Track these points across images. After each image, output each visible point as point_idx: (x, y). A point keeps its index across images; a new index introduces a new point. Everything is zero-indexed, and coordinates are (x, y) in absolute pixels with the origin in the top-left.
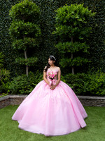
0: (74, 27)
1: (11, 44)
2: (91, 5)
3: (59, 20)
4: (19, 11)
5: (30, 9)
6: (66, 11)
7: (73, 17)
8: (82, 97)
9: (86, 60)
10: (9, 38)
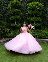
0: (35, 11)
1: (9, 18)
2: (42, 2)
3: (29, 8)
4: (13, 5)
5: (17, 4)
6: (32, 4)
7: (35, 7)
8: (38, 39)
9: (40, 24)
10: (8, 15)
